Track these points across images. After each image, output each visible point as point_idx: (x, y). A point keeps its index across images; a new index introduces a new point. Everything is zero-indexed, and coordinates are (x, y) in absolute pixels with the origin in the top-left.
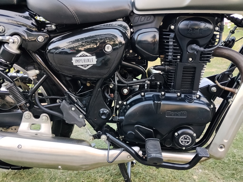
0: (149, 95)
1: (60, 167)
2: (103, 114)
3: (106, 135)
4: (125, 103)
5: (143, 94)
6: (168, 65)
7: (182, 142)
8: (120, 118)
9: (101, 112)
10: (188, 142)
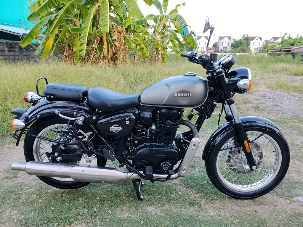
0: (148, 144)
1: (103, 181)
2: (125, 154)
3: (126, 165)
4: (136, 148)
5: (145, 144)
6: (158, 129)
7: (164, 168)
8: (133, 156)
9: (124, 153)
10: (167, 168)
